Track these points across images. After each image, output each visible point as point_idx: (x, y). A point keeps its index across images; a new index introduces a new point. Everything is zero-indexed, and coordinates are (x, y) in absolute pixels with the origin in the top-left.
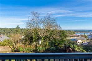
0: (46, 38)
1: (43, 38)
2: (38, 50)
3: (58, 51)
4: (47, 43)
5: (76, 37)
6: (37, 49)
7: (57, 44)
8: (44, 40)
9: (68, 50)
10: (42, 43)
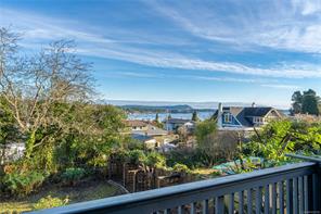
0: (45, 135)
1: (32, 136)
2: (14, 186)
3: (90, 178)
5: (138, 129)
6: (10, 183)
7: (83, 156)
8: (37, 141)
9: (135, 172)
10: (28, 156)
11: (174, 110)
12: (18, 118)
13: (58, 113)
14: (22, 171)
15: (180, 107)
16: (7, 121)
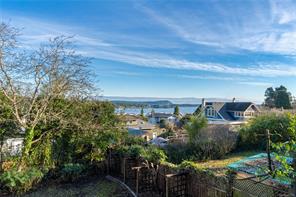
0: (43, 131)
1: (32, 132)
2: (13, 184)
3: (88, 173)
4: (48, 151)
5: (129, 123)
6: (8, 181)
7: (80, 151)
8: (36, 137)
9: (138, 168)
10: (27, 152)
11: (156, 105)
12: (16, 114)
13: (56, 109)
14: (21, 168)
15: (161, 102)
16: (5, 117)
